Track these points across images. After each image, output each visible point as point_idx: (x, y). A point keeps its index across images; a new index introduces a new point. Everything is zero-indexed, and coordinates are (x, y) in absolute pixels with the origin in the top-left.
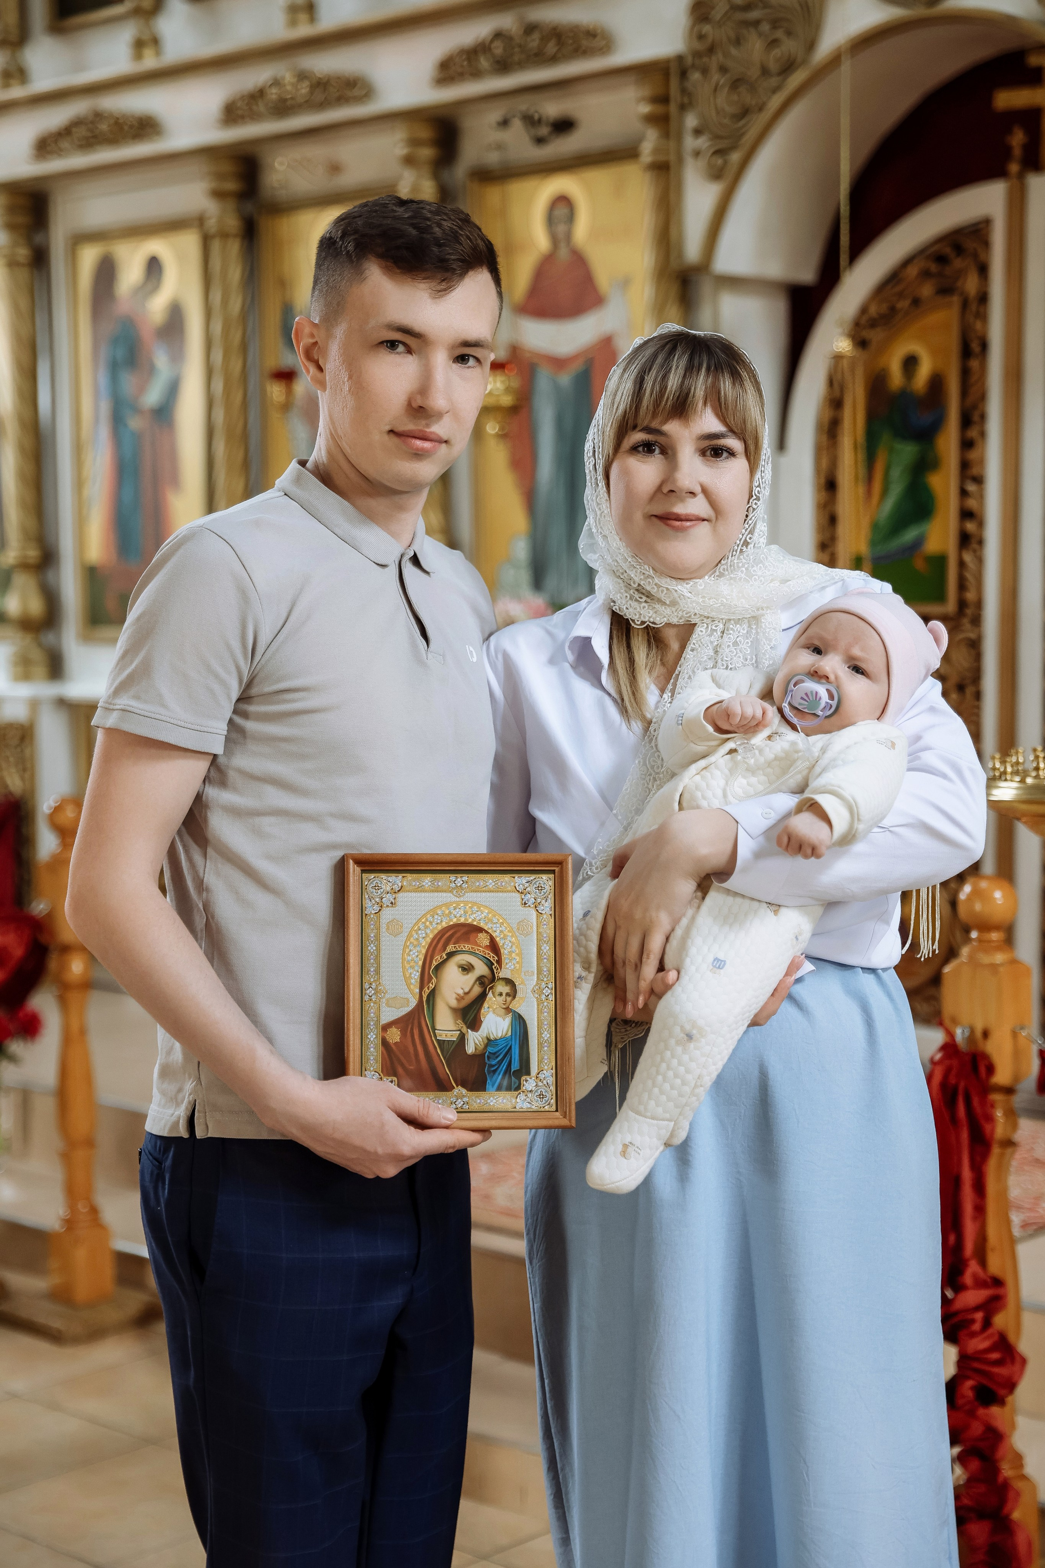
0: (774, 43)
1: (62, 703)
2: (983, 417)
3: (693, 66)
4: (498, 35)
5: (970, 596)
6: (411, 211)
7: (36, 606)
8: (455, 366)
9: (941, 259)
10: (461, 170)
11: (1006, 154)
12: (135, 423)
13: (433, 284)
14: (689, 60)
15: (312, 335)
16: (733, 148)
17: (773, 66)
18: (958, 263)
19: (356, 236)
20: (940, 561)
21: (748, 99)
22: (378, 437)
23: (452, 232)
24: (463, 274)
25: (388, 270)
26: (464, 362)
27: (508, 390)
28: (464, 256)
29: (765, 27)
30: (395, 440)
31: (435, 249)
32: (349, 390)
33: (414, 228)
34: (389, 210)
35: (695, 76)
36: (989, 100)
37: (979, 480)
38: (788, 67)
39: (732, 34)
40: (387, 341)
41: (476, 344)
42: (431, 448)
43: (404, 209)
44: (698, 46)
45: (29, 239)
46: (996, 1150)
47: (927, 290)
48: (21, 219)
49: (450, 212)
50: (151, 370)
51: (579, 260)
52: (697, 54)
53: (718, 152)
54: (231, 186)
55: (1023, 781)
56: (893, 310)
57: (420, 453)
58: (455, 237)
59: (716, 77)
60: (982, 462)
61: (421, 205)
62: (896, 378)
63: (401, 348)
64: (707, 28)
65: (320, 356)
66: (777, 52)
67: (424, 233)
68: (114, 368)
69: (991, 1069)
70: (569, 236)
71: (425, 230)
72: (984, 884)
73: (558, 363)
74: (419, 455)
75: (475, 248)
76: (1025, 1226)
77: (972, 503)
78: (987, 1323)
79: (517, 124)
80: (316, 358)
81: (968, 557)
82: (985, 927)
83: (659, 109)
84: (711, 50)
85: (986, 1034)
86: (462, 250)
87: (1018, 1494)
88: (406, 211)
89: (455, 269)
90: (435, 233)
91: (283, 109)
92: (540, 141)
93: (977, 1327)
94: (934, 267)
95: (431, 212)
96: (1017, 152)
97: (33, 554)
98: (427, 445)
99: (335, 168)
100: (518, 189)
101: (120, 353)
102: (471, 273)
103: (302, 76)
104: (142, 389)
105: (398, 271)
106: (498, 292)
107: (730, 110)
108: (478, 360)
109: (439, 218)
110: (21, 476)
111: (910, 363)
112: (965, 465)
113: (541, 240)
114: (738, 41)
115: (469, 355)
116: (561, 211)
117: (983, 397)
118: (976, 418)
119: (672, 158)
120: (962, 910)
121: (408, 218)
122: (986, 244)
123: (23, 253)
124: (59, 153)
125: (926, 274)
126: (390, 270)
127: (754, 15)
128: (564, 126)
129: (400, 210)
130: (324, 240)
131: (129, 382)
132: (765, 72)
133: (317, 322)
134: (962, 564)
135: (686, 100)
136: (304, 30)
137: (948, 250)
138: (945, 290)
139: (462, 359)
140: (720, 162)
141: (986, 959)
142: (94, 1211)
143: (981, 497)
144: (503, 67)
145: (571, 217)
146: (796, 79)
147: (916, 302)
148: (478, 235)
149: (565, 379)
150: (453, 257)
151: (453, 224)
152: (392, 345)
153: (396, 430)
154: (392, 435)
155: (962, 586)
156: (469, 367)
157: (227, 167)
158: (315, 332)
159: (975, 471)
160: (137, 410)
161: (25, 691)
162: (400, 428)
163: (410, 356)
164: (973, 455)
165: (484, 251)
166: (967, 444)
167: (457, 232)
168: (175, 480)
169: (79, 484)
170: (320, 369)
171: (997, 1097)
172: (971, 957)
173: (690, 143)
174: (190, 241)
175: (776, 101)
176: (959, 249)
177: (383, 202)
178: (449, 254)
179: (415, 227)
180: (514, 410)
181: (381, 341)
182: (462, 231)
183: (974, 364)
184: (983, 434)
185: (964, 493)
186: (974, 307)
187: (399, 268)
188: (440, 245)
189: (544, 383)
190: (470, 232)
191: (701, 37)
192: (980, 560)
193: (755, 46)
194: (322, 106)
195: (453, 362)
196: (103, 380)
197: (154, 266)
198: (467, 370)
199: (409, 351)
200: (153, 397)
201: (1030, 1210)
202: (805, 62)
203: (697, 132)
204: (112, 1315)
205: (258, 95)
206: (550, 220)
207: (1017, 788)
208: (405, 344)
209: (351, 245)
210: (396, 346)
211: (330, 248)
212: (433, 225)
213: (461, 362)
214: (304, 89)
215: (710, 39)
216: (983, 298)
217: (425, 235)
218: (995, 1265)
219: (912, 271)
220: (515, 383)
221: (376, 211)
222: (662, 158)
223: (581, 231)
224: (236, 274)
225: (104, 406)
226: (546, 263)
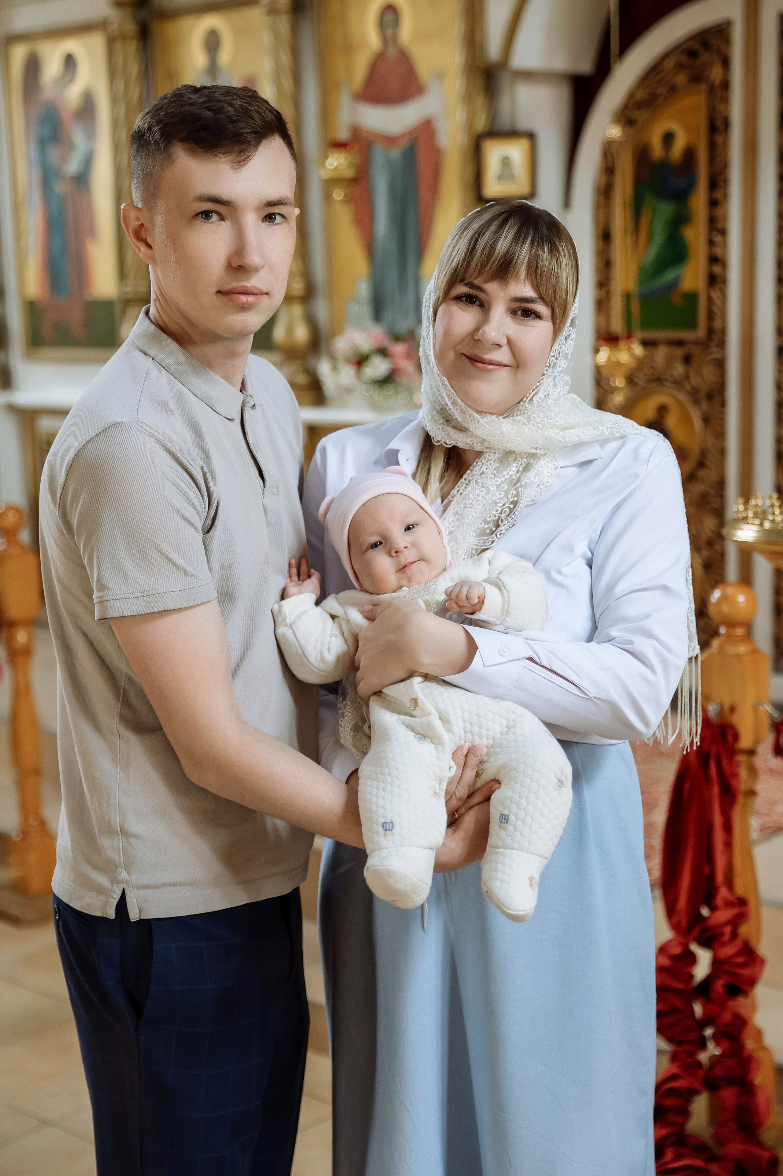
2: (726, 182)
5: (717, 324)
6: (205, 96)
8: (265, 225)
9: (692, 54)
12: (59, 187)
13: (232, 157)
15: (138, 219)
18: (706, 57)
19: (161, 126)
20: (692, 298)
22: (209, 298)
23: (242, 109)
24: (258, 144)
25: (192, 152)
26: (272, 221)
28: (256, 128)
30: (223, 298)
31: (230, 126)
32: (176, 262)
33: (209, 111)
34: (186, 99)
37: (723, 232)
40: (202, 213)
41: (279, 203)
42: (254, 301)
43: (199, 95)
46: (740, 799)
47: (681, 79)
49: (239, 92)
50: (70, 145)
51: (404, 56)
55: (761, 525)
56: (654, 94)
57: (246, 306)
58: (246, 112)
60: (725, 217)
61: (214, 90)
62: (657, 150)
63: (215, 217)
65: (147, 235)
67: (217, 114)
68: (42, 143)
69: (736, 737)
71: (218, 111)
72: (730, 591)
73: (390, 140)
74: (245, 308)
75: (265, 121)
76: (763, 829)
77: (718, 251)
78: (734, 935)
80: (144, 237)
81: (716, 295)
82: (731, 624)
85: (732, 709)
86: (253, 123)
87: (759, 1063)
88: (200, 97)
89: (249, 141)
90: (228, 112)
93: (726, 938)
94: (684, 58)
95: (222, 94)
98: (250, 299)
101: (47, 133)
102: (264, 142)
104: (65, 159)
105: (201, 150)
106: (292, 154)
108: (283, 216)
109: (230, 98)
111: (668, 138)
112: (712, 220)
113: (375, 41)
115: (274, 214)
116: (389, 17)
117: (725, 166)
118: (721, 183)
120: (712, 611)
121: (202, 102)
122: (727, 41)
125: (680, 66)
126: (194, 151)
129: (195, 97)
130: (134, 134)
131: (54, 154)
133: (140, 206)
134: (710, 300)
137: (697, 46)
138: (696, 78)
139: (269, 218)
141: (732, 650)
143: (725, 245)
145: (397, 22)
147: (672, 88)
148: (266, 108)
149: (396, 153)
150: (246, 131)
151: (242, 102)
152: (206, 215)
153: (222, 290)
154: (219, 294)
155: (711, 315)
156: (276, 224)
158: (140, 216)
159: (720, 225)
160: (60, 177)
162: (226, 288)
163: (223, 223)
164: (718, 212)
165: (273, 121)
166: (714, 204)
167: (247, 108)
168: (91, 231)
170: (149, 246)
171: (741, 758)
172: (721, 650)
176: (706, 46)
177: (179, 92)
178: (243, 128)
179: (209, 109)
181: (196, 213)
182: (251, 107)
183: (719, 139)
184: (726, 196)
185: (711, 243)
186: (717, 92)
187: (201, 148)
188: (233, 122)
189: (379, 155)
190: (258, 106)
192: (724, 296)
195: (262, 222)
196: (34, 152)
197: (70, 61)
198: (274, 227)
199: (222, 218)
200: (73, 166)
201: (767, 815)
206: (382, 24)
207: (758, 531)
208: (217, 213)
209: (157, 135)
210: (210, 217)
211: (140, 140)
212: (226, 105)
213: (269, 220)
216: (726, 85)
217: (218, 116)
218: (740, 889)
219: (669, 64)
220: (356, 160)
221: (174, 102)
223: (406, 33)
224: (134, 68)
225: (36, 175)
226: (378, 60)
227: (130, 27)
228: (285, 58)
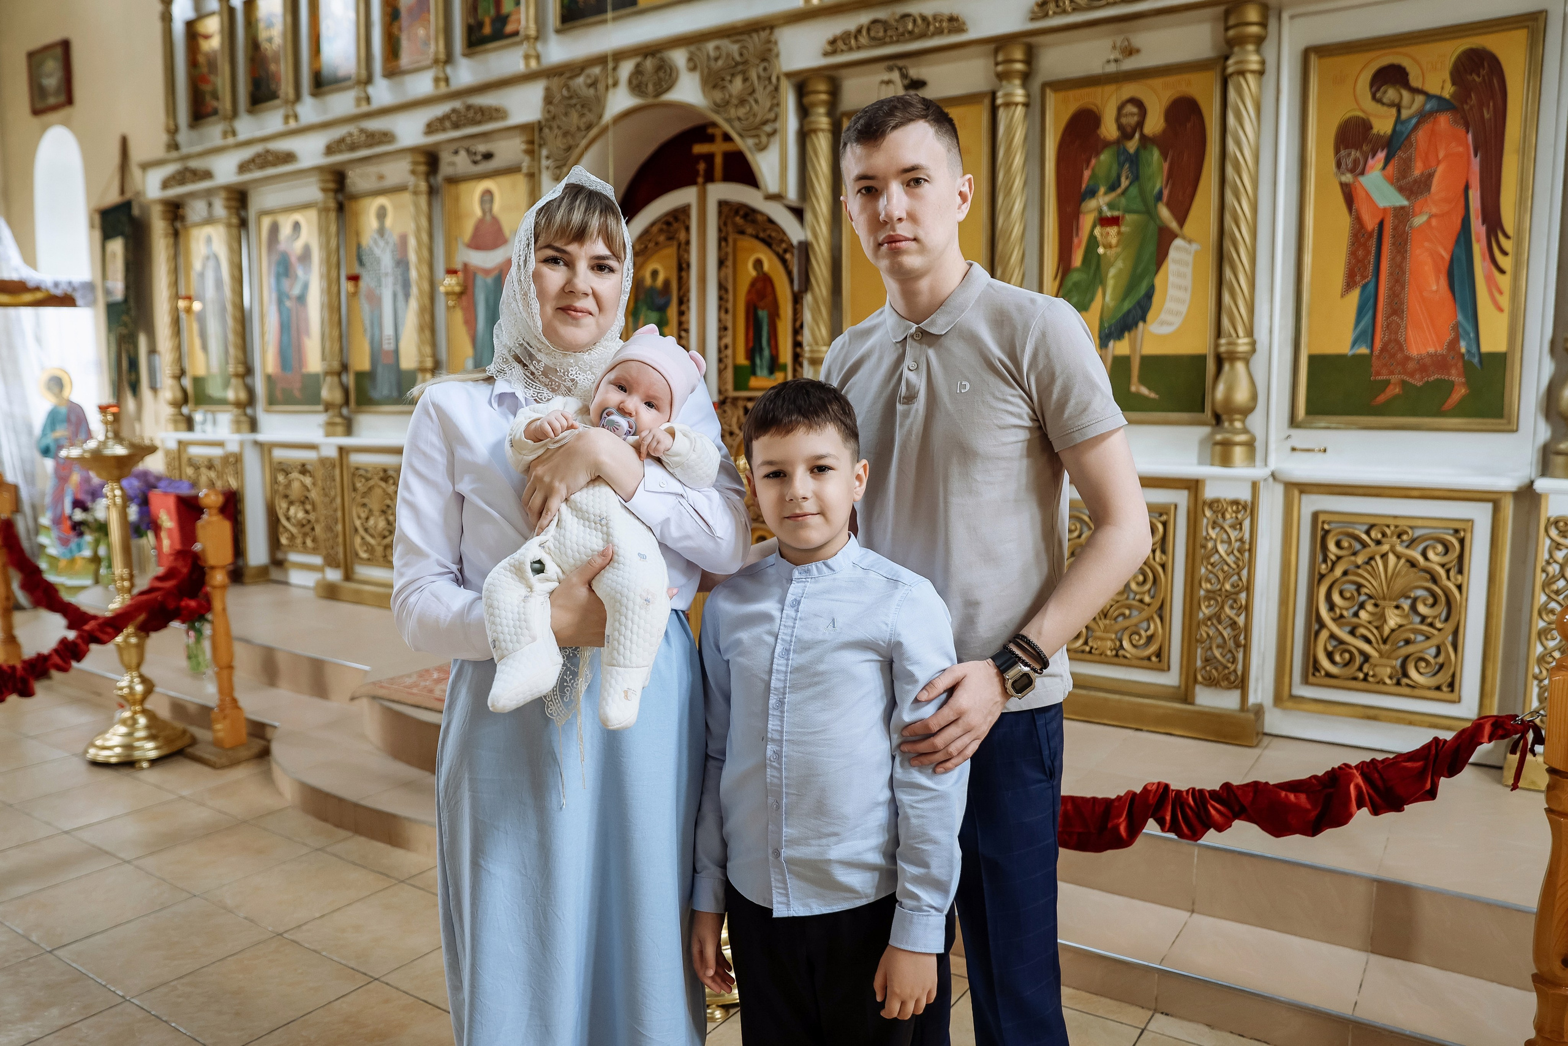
0: (582, 115)
1: (257, 444)
2: (688, 300)
3: (545, 125)
4: (454, 111)
7: (243, 396)
9: (668, 224)
10: (440, 177)
11: (696, 173)
12: (288, 304)
14: (543, 123)
16: (565, 165)
17: (583, 126)
18: (675, 225)
21: (571, 142)
27: (458, 284)
29: (578, 107)
35: (546, 131)
36: (690, 149)
37: (687, 331)
38: (589, 127)
39: (563, 111)
44: (547, 116)
45: (238, 215)
47: (662, 238)
48: (234, 204)
50: (296, 277)
51: (495, 221)
52: (547, 120)
53: (558, 167)
54: (331, 185)
56: (646, 247)
59: (556, 131)
60: (688, 322)
62: (648, 281)
64: (552, 108)
66: (584, 120)
68: (278, 277)
70: (491, 210)
73: (487, 272)
79: (463, 153)
83: (530, 147)
84: (554, 118)
91: (353, 148)
92: (475, 162)
94: (664, 227)
96: (702, 172)
97: (241, 369)
99: (381, 177)
100: (464, 187)
101: (281, 270)
103: (362, 131)
104: (292, 286)
107: (563, 147)
110: (235, 332)
111: (655, 274)
112: (680, 323)
113: (478, 212)
114: (566, 114)
116: (487, 198)
117: (688, 291)
118: (685, 301)
119: (536, 171)
122: (688, 216)
123: (235, 221)
124: (250, 170)
125: (661, 231)
127: (574, 101)
128: (488, 156)
131: (286, 283)
132: (579, 129)
135: (542, 142)
136: (365, 108)
137: (671, 220)
138: (670, 238)
140: (558, 172)
142: (234, 701)
144: (456, 126)
145: (492, 200)
146: (594, 131)
147: (657, 244)
149: (490, 280)
157: (329, 177)
159: (685, 326)
160: (289, 297)
161: (237, 437)
164: (684, 319)
166: (681, 313)
168: (308, 333)
169: (263, 334)
173: (544, 163)
174: (313, 214)
175: (584, 143)
176: (676, 219)
180: (460, 295)
183: (684, 274)
184: (688, 308)
186: (683, 246)
189: (479, 282)
191: (549, 112)
193: (574, 116)
194: (370, 146)
196: (273, 281)
197: (297, 226)
200: (296, 291)
202: (598, 123)
203: (548, 158)
204: (244, 753)
205: (342, 140)
206: (482, 202)
214: (363, 138)
215: (553, 114)
216: (688, 243)
219: (655, 229)
220: (461, 281)
222: (532, 171)
223: (496, 207)
224: (333, 228)
225: (274, 296)
226: (480, 223)
227: (332, 204)
228: (424, 223)
